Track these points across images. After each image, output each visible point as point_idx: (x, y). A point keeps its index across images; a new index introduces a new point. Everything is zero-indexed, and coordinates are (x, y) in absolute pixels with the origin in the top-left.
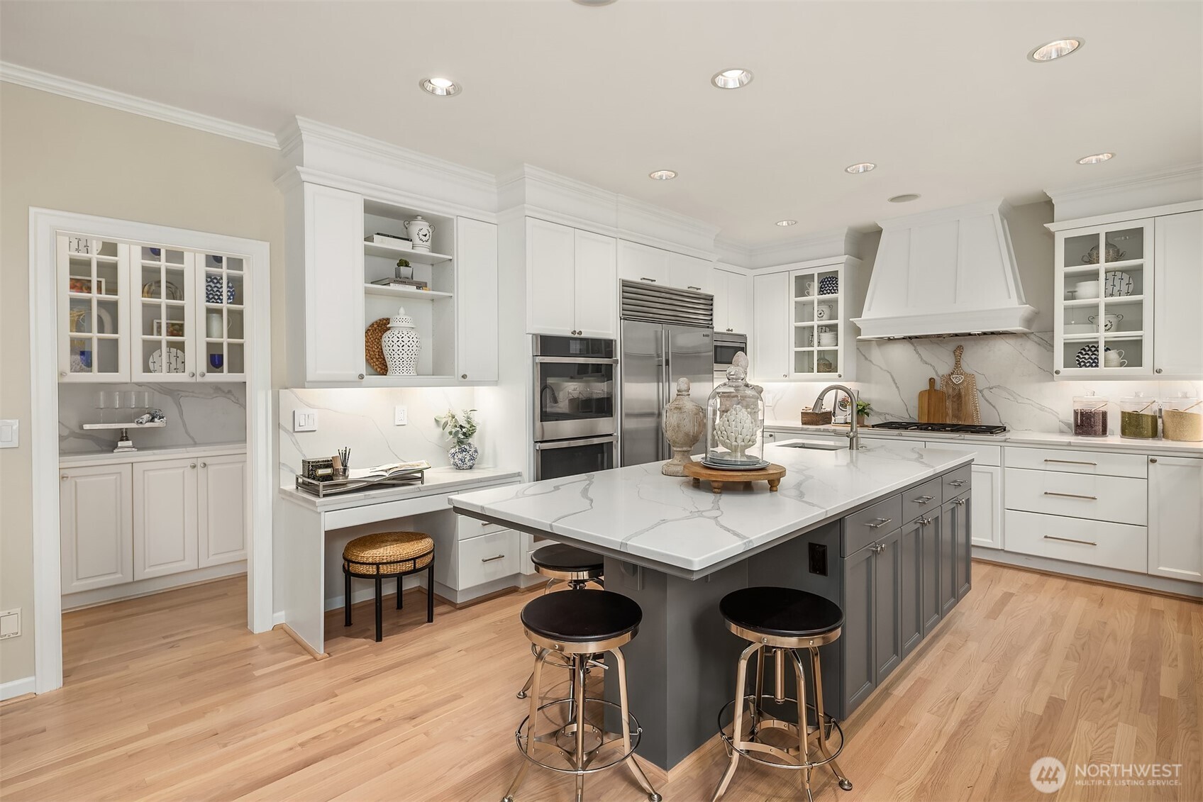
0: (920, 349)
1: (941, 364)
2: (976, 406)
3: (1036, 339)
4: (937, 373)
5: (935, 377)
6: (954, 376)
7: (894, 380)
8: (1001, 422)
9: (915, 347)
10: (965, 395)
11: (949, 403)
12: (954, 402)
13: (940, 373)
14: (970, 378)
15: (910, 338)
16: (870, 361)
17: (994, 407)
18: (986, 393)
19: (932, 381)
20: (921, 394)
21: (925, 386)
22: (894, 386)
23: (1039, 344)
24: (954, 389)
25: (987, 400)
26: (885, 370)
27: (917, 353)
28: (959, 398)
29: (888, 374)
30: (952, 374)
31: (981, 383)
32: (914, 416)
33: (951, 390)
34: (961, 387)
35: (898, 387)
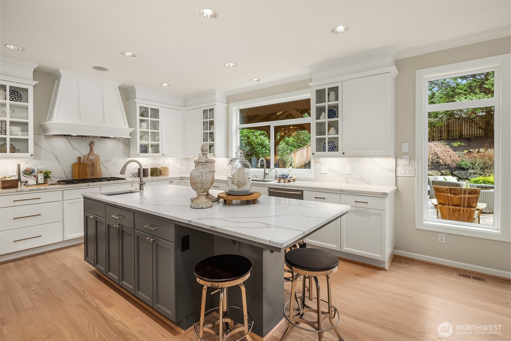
0: (72, 142)
1: (83, 150)
2: (101, 169)
3: (122, 142)
4: (81, 154)
5: (81, 156)
6: (90, 156)
7: (56, 158)
8: (110, 175)
9: (69, 141)
10: (96, 165)
11: (88, 169)
12: (91, 168)
13: (83, 154)
14: (97, 157)
15: (65, 135)
16: (40, 147)
17: (107, 169)
18: (104, 163)
19: (79, 158)
20: (74, 165)
21: (75, 161)
22: (56, 161)
23: (123, 144)
24: (91, 162)
25: (104, 167)
26: (50, 152)
27: (70, 144)
28: (94, 165)
29: (53, 155)
30: (90, 155)
31: (102, 159)
32: (69, 177)
33: (89, 163)
34: (94, 161)
35: (59, 162)
